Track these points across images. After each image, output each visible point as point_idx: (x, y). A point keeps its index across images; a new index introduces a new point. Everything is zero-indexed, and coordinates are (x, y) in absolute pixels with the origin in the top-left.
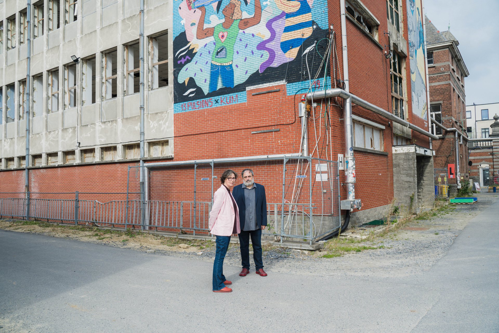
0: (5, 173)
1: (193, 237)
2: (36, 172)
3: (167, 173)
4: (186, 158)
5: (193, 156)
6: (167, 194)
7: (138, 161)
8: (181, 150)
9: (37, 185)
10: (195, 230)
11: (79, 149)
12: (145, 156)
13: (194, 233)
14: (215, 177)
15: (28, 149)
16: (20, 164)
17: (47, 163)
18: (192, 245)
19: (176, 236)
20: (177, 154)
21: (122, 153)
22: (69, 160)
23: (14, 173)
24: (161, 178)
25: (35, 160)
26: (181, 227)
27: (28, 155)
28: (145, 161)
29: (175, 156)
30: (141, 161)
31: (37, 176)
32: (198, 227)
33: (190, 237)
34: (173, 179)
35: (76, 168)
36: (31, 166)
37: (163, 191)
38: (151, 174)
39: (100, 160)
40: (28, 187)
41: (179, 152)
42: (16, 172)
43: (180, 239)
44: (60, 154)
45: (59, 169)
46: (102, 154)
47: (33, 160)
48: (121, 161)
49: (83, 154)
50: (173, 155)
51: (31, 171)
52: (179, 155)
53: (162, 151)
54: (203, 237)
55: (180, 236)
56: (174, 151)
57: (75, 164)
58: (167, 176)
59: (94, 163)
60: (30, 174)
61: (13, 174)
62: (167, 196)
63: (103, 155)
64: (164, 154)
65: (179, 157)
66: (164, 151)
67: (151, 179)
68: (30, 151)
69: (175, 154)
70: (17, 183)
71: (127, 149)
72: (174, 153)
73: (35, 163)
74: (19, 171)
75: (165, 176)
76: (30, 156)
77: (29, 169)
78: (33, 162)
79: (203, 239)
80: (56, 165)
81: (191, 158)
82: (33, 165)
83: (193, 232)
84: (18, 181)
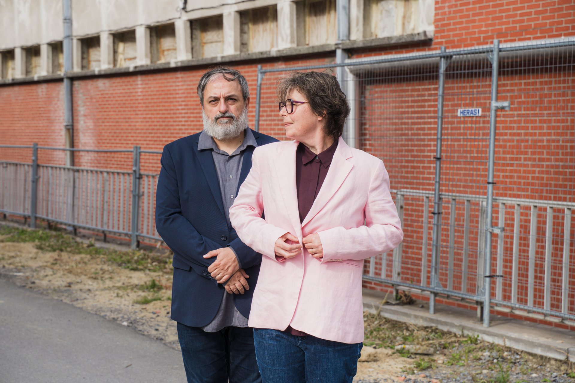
0: (24, 90)
1: (425, 319)
2: (89, 87)
3: (413, 90)
4: (472, 39)
5: (493, 31)
6: (412, 162)
7: (331, 54)
8: (455, 12)
9: (90, 124)
10: (436, 294)
11: (186, 17)
12: (353, 37)
13: (432, 303)
14: (500, 104)
15: (68, 21)
16: (56, 66)
17: (115, 61)
18: (398, 351)
19: (377, 308)
20: (443, 25)
21: (291, 26)
22: (166, 53)
23: (42, 89)
24: (396, 107)
25: (88, 53)
26: (396, 279)
27: (69, 37)
28: (351, 52)
29: (436, 32)
30: (339, 52)
31: (91, 98)
32: (445, 286)
33: (416, 317)
34: (429, 112)
35: (179, 75)
36: (77, 70)
37: (399, 151)
38: (367, 93)
39: (236, 50)
40: (71, 130)
41: (449, 19)
42: (44, 87)
43: (387, 321)
44: (141, 34)
45: (139, 80)
46: (242, 32)
47: (83, 53)
48: (285, 53)
49: (198, 33)
50: (430, 30)
51: (76, 84)
52: (449, 30)
53: (404, 17)
54: (457, 321)
55: (386, 311)
56: (436, 15)
57: (173, 65)
58: (413, 101)
59: (219, 60)
60: (75, 93)
61: (40, 93)
62: (413, 167)
63: (245, 36)
64: (412, 26)
65: (449, 36)
66: (410, 17)
67: (367, 112)
68: (75, 25)
69: (436, 26)
70: (49, 119)
71: (310, 14)
72: (436, 21)
73: (89, 62)
74: (52, 86)
75: (408, 102)
76: (75, 41)
77: (73, 79)
78: (83, 58)
79: (454, 330)
80: (131, 66)
81: (485, 38)
82: (83, 67)
83: (428, 299)
84: (49, 111)
